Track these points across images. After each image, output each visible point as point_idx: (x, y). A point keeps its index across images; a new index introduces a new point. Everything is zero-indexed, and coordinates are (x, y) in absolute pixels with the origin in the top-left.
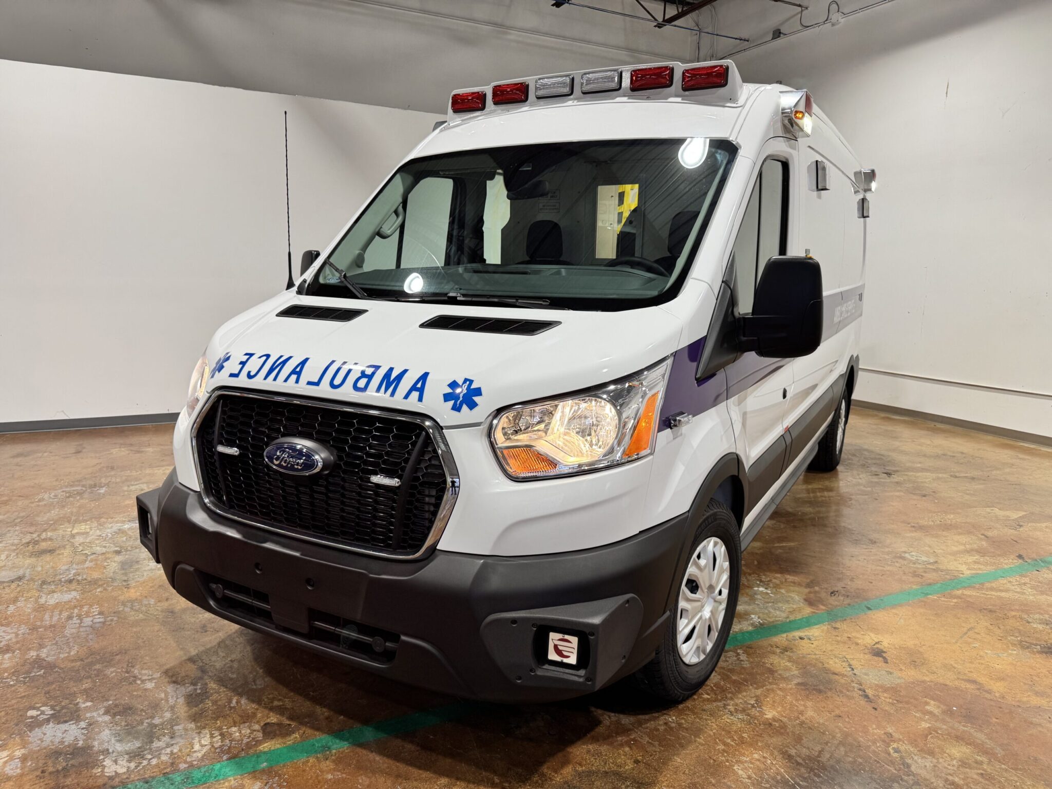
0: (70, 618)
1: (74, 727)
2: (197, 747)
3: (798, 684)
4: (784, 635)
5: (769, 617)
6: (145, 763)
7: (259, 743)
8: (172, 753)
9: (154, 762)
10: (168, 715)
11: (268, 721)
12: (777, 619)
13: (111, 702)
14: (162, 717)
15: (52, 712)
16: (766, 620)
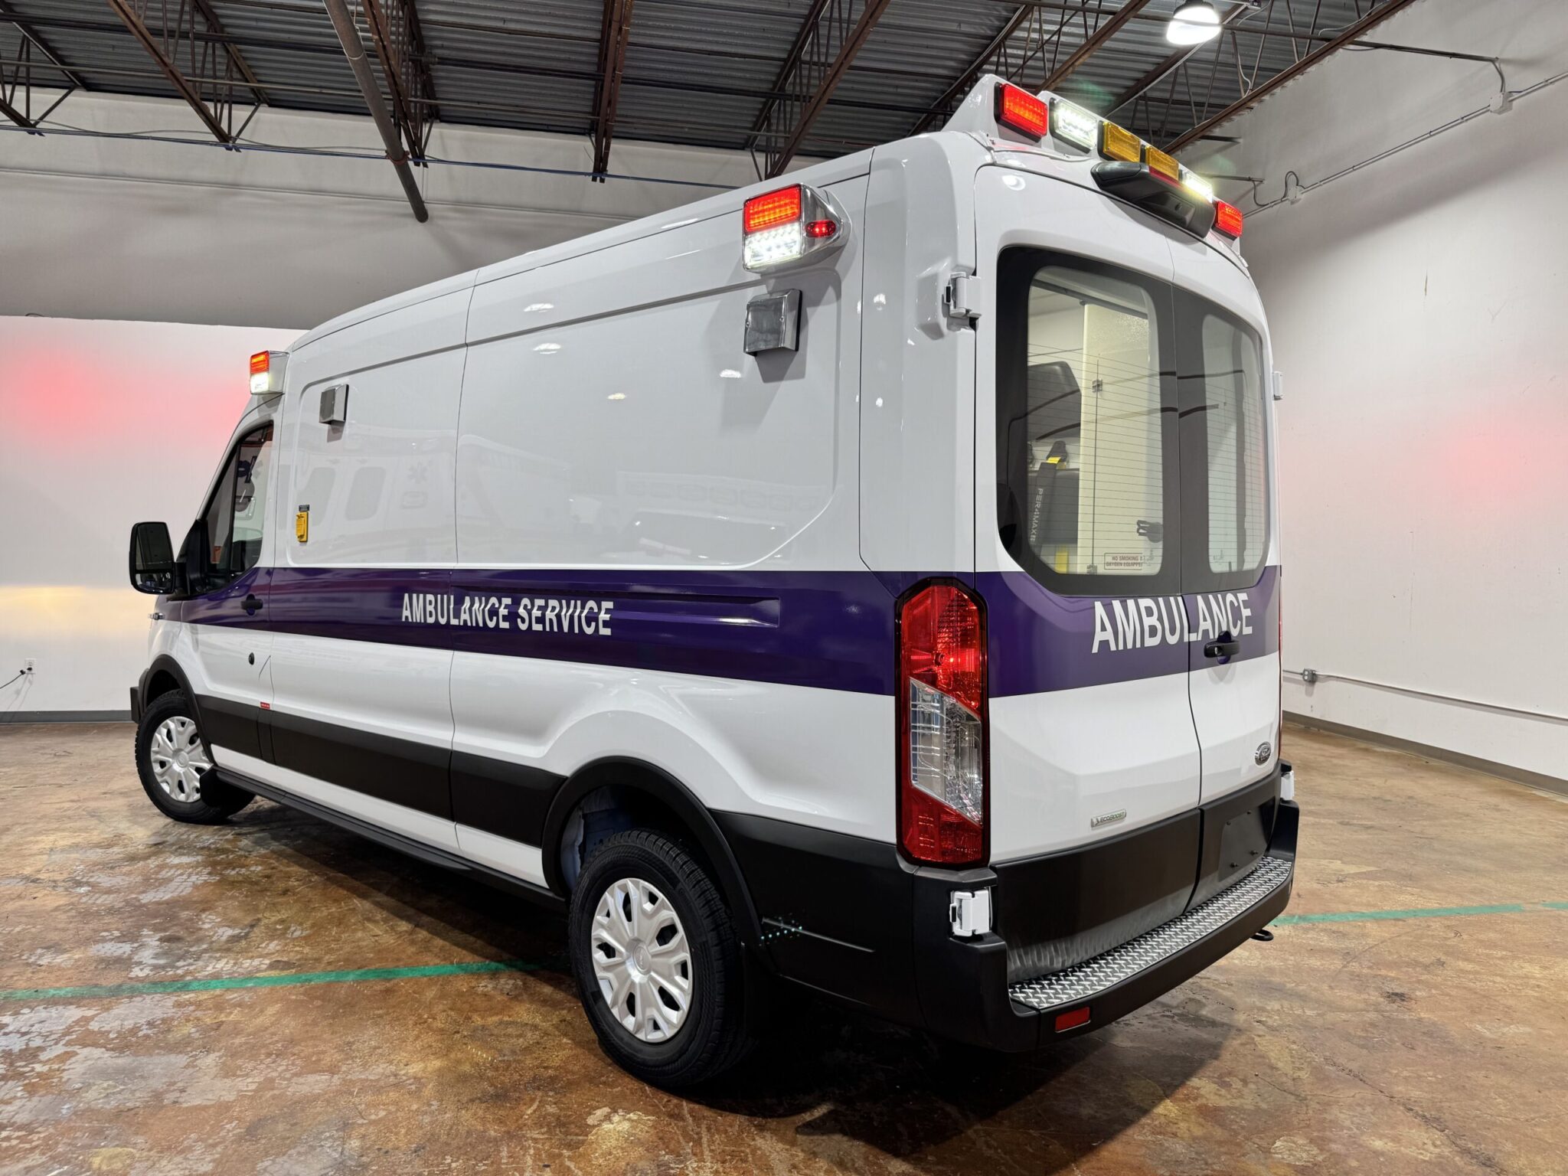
6: (163, 972)
7: (260, 971)
8: (188, 970)
9: (170, 973)
11: (280, 959)
13: (168, 933)
14: (198, 947)
15: (119, 935)
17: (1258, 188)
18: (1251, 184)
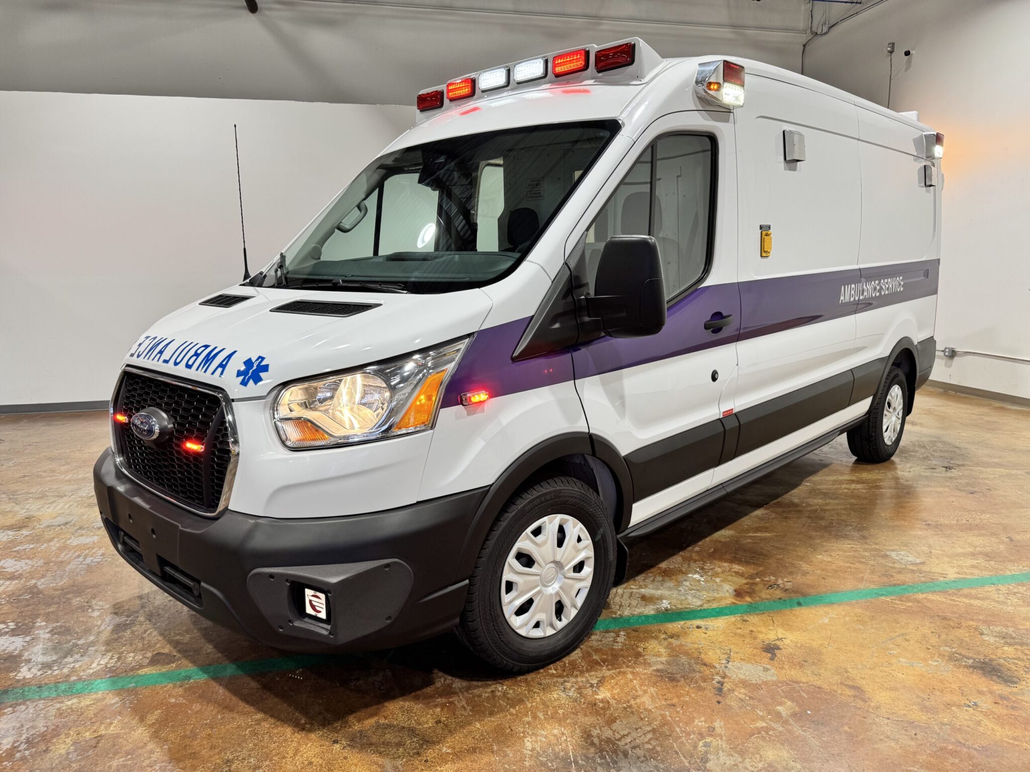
0: (79, 556)
1: (21, 640)
2: (94, 665)
3: (658, 670)
4: (682, 623)
5: (681, 604)
6: (50, 672)
7: (141, 667)
8: (73, 667)
9: (56, 672)
10: (92, 638)
11: (162, 651)
12: (688, 606)
13: (59, 624)
14: (86, 639)
15: (15, 627)
16: (675, 606)
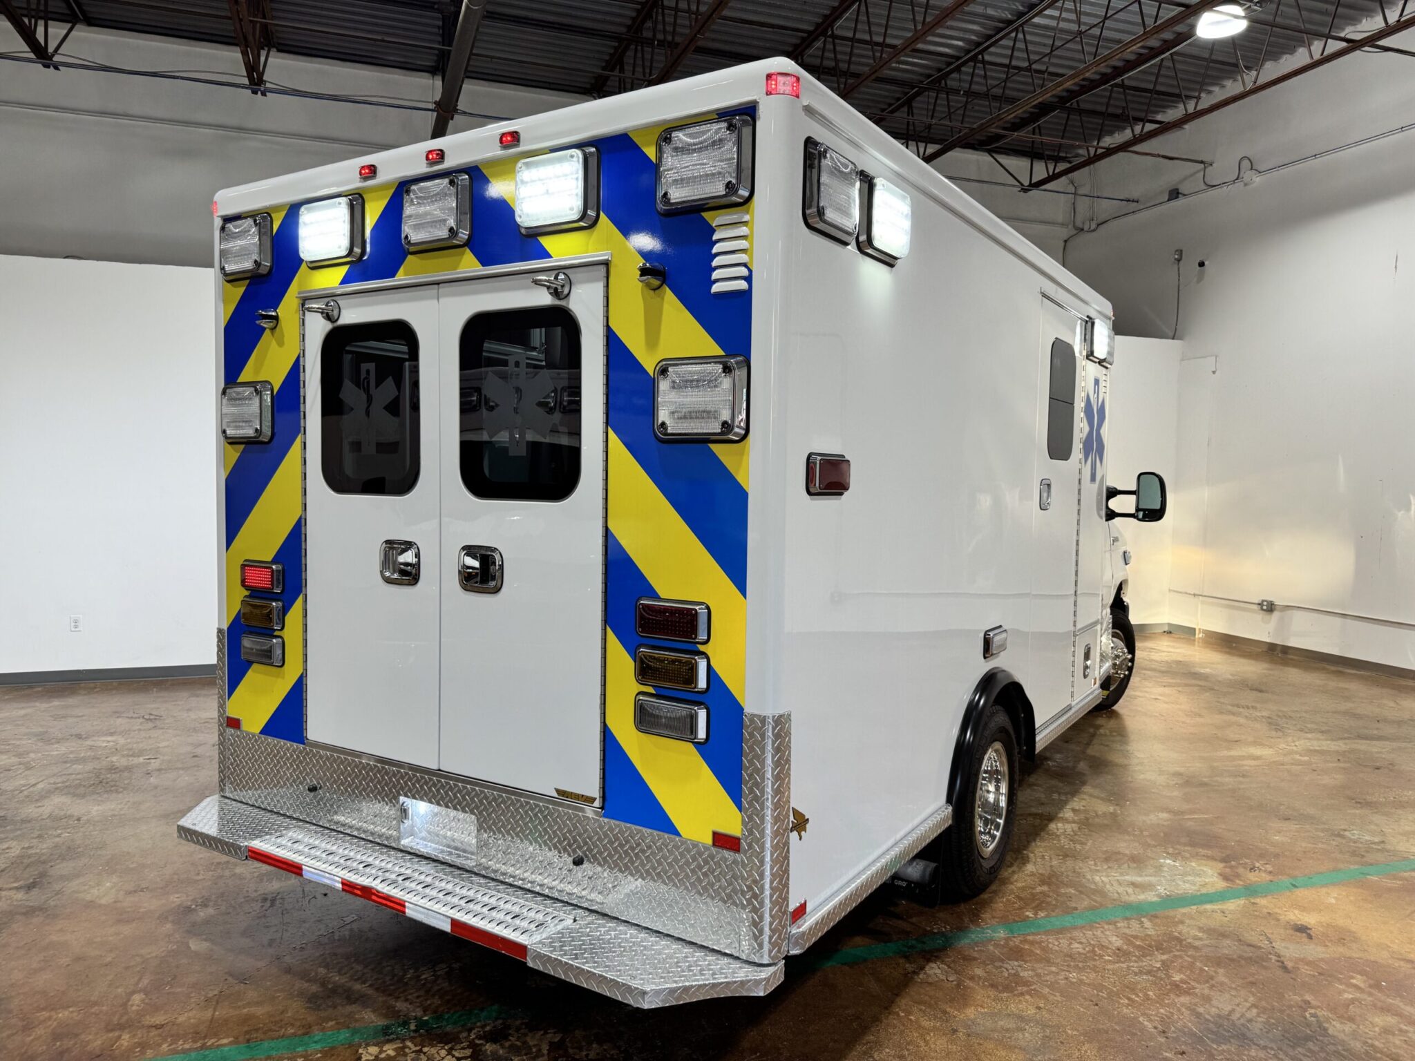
4: (1195, 907)
5: (1178, 890)
12: (1186, 892)
16: (1173, 892)
17: (1207, 170)
18: (1202, 166)
